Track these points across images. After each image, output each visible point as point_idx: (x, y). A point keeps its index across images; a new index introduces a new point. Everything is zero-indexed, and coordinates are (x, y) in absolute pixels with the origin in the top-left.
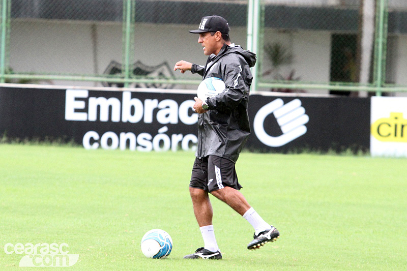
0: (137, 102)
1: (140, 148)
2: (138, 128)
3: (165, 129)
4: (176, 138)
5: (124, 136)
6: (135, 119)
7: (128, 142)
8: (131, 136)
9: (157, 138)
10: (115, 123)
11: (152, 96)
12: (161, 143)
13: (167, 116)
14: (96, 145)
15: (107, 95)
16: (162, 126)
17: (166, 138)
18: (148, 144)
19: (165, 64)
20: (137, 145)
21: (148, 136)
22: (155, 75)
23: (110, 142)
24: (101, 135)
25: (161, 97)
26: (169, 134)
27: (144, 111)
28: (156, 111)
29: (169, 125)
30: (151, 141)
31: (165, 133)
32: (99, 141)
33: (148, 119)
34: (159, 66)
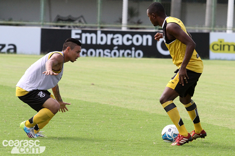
0: (104, 35)
1: (105, 56)
2: (104, 47)
3: (116, 48)
4: (122, 52)
5: (98, 51)
6: (103, 43)
7: (100, 53)
8: (101, 51)
9: (113, 52)
10: (94, 45)
11: (110, 32)
12: (115, 54)
13: (117, 41)
14: (85, 55)
15: (90, 32)
16: (115, 46)
17: (117, 52)
18: (109, 54)
19: (82, 17)
20: (104, 55)
21: (109, 51)
22: (77, 22)
23: (91, 53)
24: (87, 50)
25: (114, 33)
26: (118, 50)
27: (107, 39)
28: (112, 39)
29: (118, 46)
30: (110, 53)
31: (117, 49)
32: (87, 53)
33: (109, 43)
34: (79, 18)
